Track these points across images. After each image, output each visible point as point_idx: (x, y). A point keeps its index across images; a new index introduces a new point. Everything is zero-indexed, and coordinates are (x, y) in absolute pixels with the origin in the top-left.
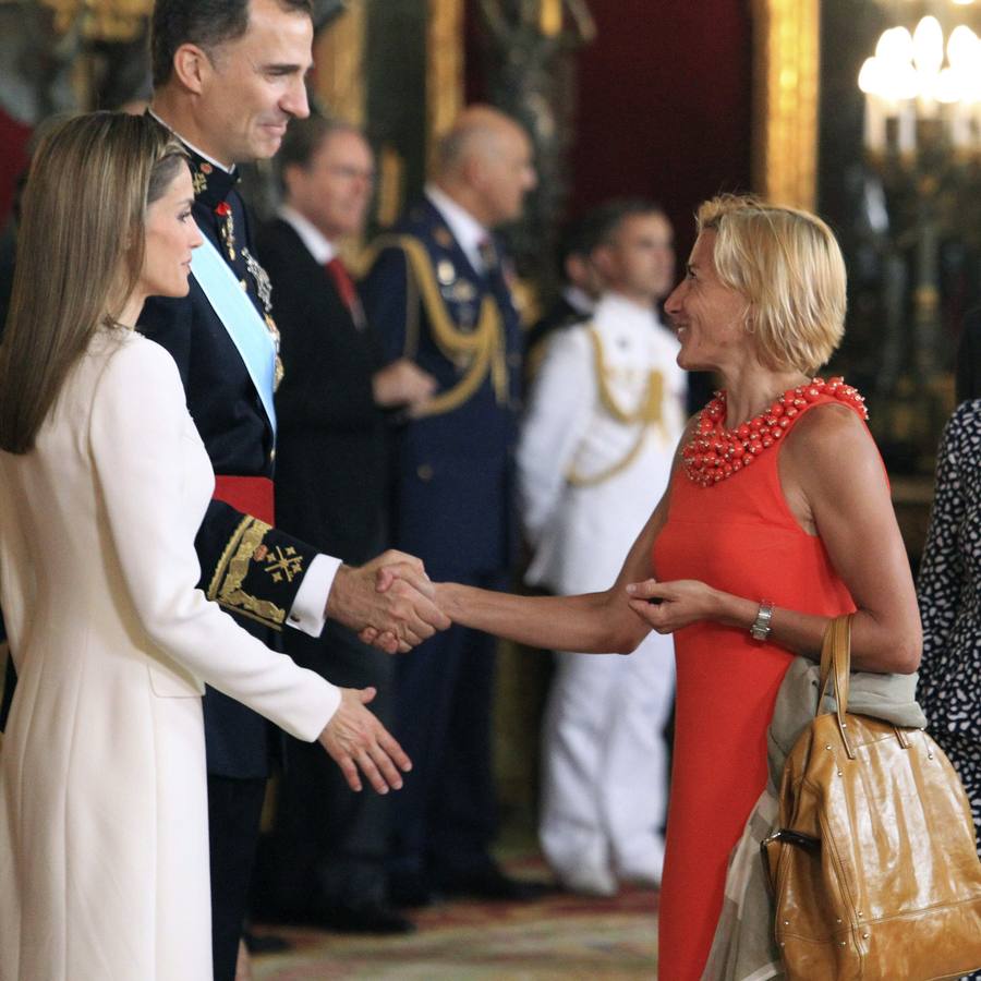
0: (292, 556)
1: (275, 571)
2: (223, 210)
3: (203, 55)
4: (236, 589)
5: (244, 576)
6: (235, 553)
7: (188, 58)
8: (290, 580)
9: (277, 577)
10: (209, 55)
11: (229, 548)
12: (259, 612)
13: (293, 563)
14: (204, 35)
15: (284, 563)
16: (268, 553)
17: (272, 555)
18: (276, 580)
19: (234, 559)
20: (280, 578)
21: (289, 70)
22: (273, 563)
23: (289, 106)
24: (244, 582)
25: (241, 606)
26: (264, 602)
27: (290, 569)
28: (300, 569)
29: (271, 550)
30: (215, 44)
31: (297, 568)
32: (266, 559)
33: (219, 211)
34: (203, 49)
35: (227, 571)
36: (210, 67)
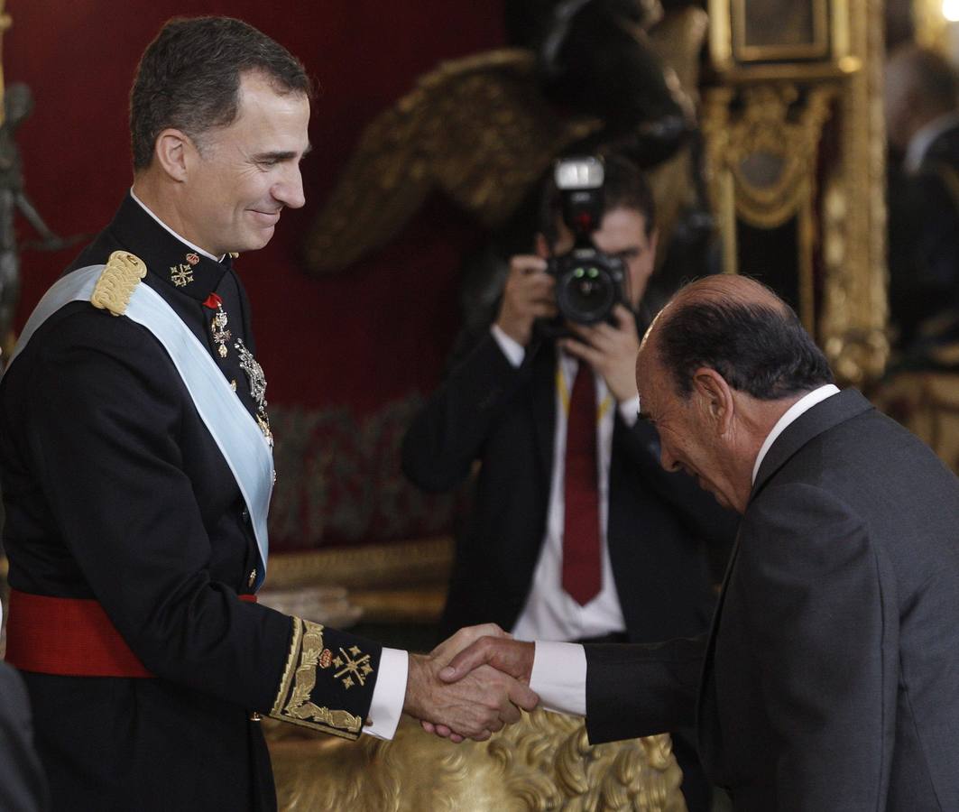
0: (359, 657)
1: (345, 676)
2: (213, 302)
3: (188, 140)
4: (305, 702)
5: (312, 686)
6: (298, 663)
7: (170, 144)
8: (362, 683)
9: (348, 682)
10: (195, 142)
11: (292, 658)
12: (332, 723)
13: (361, 664)
14: (189, 119)
15: (352, 666)
16: (334, 657)
17: (338, 658)
18: (347, 686)
19: (300, 670)
20: (352, 683)
21: (283, 157)
22: (342, 668)
23: (282, 195)
24: (312, 693)
25: (311, 719)
26: (336, 712)
27: (361, 671)
28: (371, 670)
29: (336, 654)
30: (202, 130)
31: (367, 669)
32: (333, 664)
33: (208, 303)
34: (188, 135)
35: (293, 684)
36: (197, 155)
